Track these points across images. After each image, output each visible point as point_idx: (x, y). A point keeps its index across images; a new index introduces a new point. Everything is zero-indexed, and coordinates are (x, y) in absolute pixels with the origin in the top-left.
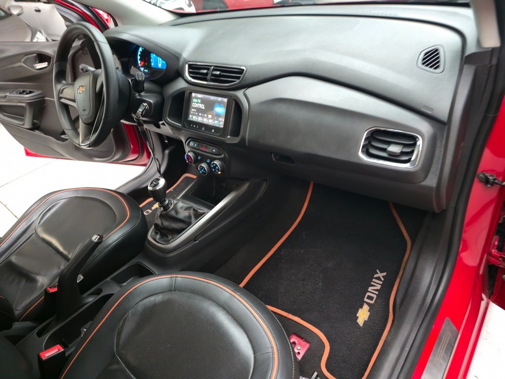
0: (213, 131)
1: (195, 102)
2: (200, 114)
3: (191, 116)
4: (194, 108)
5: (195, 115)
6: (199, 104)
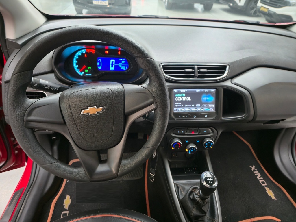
0: (206, 116)
1: (178, 97)
2: (186, 105)
3: (175, 109)
4: (178, 102)
5: (181, 107)
6: (183, 98)
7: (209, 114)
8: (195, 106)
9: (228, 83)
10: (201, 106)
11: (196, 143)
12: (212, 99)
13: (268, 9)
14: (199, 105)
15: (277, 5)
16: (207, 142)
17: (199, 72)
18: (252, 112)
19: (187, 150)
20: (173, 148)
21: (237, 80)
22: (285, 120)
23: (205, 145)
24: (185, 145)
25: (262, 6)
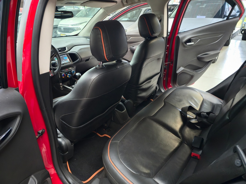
7: (69, 62)
8: (63, 61)
9: (69, 52)
10: (65, 61)
11: (69, 73)
12: (67, 58)
13: (65, 34)
14: (64, 61)
15: (69, 31)
16: (73, 71)
17: (59, 50)
18: (80, 58)
19: (68, 76)
20: (63, 77)
21: (71, 50)
22: (90, 59)
23: (73, 73)
24: (67, 75)
25: (61, 34)
